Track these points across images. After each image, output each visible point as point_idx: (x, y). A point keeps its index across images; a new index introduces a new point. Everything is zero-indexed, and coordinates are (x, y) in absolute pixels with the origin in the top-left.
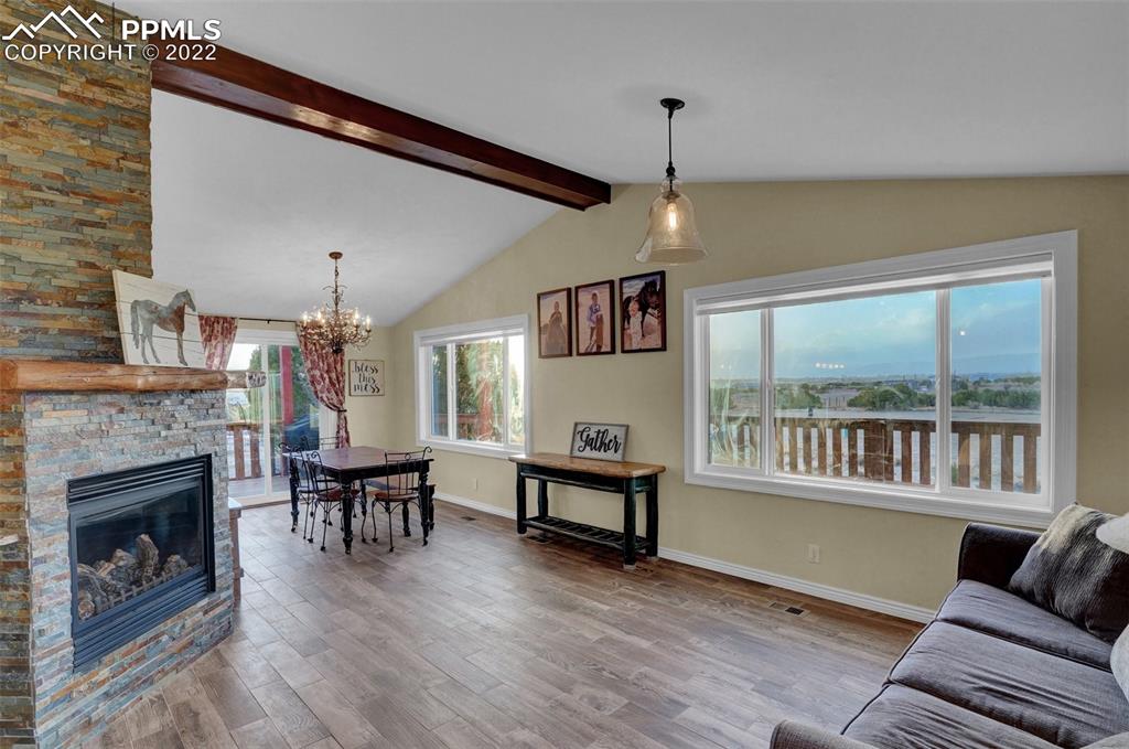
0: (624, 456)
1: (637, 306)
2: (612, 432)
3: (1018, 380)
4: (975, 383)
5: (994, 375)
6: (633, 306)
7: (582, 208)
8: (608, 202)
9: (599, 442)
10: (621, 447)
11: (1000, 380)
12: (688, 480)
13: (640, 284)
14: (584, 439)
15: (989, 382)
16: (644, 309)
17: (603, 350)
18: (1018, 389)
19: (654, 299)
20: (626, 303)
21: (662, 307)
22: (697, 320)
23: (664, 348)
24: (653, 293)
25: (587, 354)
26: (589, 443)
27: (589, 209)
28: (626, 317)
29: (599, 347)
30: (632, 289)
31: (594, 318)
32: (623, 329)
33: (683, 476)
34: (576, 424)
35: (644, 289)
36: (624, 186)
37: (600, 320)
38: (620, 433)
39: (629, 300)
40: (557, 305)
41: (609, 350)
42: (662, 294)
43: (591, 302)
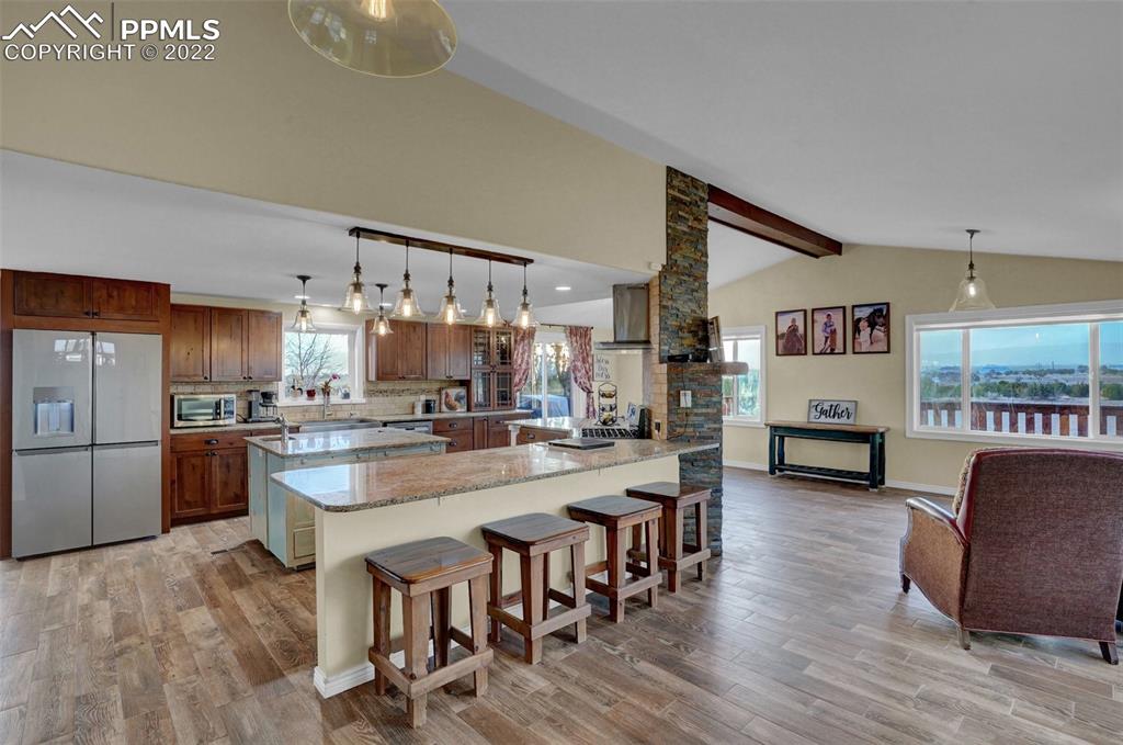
0: (855, 420)
1: (866, 324)
2: (843, 406)
3: (1029, 373)
4: (986, 375)
5: (1004, 368)
6: (863, 324)
7: (817, 256)
8: (840, 254)
9: (834, 411)
10: (853, 416)
11: (1011, 372)
12: (908, 435)
13: (870, 310)
14: (819, 410)
15: (999, 374)
16: (872, 325)
17: (836, 351)
18: (1037, 381)
19: (881, 319)
20: (856, 323)
21: (887, 325)
22: (915, 334)
23: (888, 352)
24: (879, 316)
25: (821, 354)
26: (823, 412)
27: (821, 258)
28: (856, 330)
29: (832, 350)
30: (864, 313)
31: (828, 330)
32: (854, 338)
33: (905, 432)
34: (810, 401)
35: (871, 314)
36: (853, 246)
37: (834, 332)
38: (851, 407)
39: (859, 320)
40: (794, 320)
41: (842, 351)
42: (887, 317)
43: (826, 320)
